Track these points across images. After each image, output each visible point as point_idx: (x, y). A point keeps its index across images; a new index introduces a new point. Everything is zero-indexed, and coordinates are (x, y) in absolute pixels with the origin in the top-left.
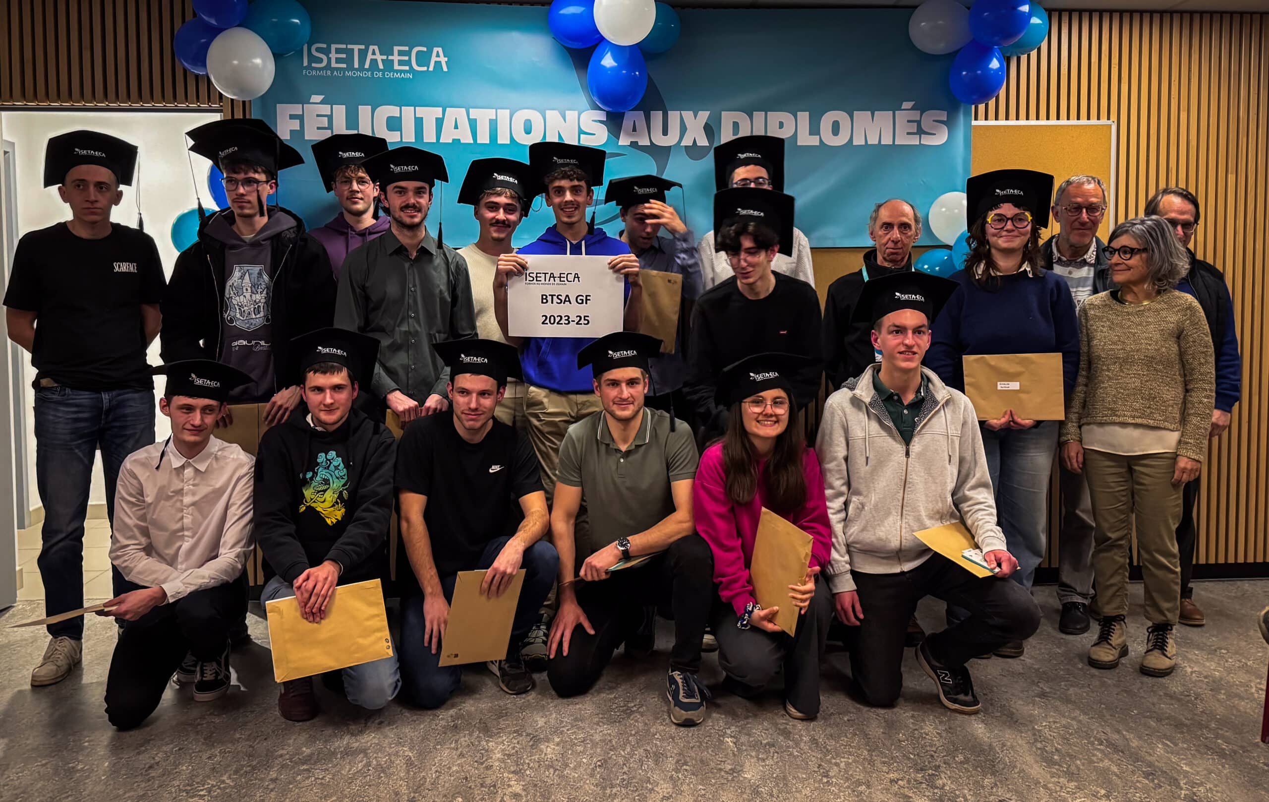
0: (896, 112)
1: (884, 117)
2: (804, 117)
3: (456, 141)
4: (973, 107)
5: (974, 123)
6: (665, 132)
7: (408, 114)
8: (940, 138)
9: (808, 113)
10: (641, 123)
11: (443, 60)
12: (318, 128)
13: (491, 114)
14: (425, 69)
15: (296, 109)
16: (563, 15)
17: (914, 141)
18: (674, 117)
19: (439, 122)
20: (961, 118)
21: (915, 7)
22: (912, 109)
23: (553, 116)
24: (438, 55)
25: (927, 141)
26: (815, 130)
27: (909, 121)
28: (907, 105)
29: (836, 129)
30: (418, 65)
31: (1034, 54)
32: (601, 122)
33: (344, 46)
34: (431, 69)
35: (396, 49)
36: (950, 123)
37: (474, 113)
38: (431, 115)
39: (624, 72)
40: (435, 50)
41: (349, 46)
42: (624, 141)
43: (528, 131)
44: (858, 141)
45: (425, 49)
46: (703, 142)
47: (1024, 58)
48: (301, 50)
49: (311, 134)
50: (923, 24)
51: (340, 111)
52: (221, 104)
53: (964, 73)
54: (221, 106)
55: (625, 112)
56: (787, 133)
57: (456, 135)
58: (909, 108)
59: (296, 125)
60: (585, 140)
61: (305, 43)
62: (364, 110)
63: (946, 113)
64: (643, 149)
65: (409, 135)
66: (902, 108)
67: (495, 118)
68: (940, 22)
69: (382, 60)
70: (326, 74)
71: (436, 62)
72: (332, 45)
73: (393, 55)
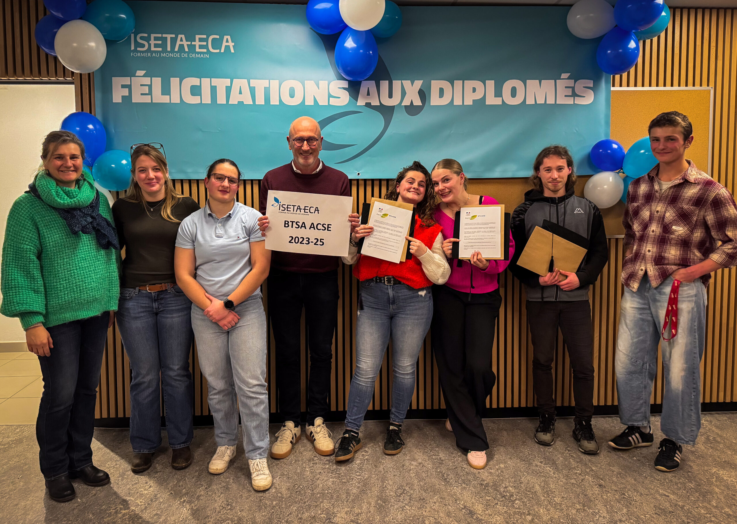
0: (557, 81)
1: (548, 84)
2: (491, 84)
3: (241, 103)
4: (612, 76)
5: (612, 89)
6: (390, 96)
7: (206, 83)
8: (588, 99)
9: (494, 81)
10: (373, 90)
11: (231, 44)
12: (142, 94)
13: (265, 83)
14: (218, 51)
15: (126, 81)
16: (317, 10)
17: (570, 101)
18: (397, 84)
19: (228, 90)
20: (603, 84)
21: (571, 5)
22: (569, 78)
23: (310, 85)
24: (227, 41)
25: (579, 101)
26: (498, 93)
27: (566, 87)
28: (564, 76)
29: (514, 92)
30: (213, 48)
31: (655, 39)
32: (344, 89)
33: (160, 35)
34: (222, 51)
35: (197, 37)
36: (595, 89)
37: (253, 83)
38: (221, 83)
39: (361, 51)
40: (226, 37)
41: (164, 35)
42: (361, 102)
43: (292, 96)
44: (530, 101)
45: (218, 37)
46: (418, 102)
47: (648, 42)
48: (130, 37)
49: (137, 99)
50: (578, 17)
51: (157, 82)
52: (73, 78)
53: (609, 52)
54: (73, 80)
55: (361, 81)
56: (478, 95)
57: (241, 98)
58: (567, 78)
59: (126, 92)
60: (333, 102)
61: (132, 33)
62: (174, 82)
63: (592, 81)
64: (375, 108)
65: (207, 99)
66: (561, 78)
67: (268, 86)
68: (591, 15)
69: (187, 45)
70: (147, 55)
71: (226, 46)
72: (152, 35)
73: (195, 41)
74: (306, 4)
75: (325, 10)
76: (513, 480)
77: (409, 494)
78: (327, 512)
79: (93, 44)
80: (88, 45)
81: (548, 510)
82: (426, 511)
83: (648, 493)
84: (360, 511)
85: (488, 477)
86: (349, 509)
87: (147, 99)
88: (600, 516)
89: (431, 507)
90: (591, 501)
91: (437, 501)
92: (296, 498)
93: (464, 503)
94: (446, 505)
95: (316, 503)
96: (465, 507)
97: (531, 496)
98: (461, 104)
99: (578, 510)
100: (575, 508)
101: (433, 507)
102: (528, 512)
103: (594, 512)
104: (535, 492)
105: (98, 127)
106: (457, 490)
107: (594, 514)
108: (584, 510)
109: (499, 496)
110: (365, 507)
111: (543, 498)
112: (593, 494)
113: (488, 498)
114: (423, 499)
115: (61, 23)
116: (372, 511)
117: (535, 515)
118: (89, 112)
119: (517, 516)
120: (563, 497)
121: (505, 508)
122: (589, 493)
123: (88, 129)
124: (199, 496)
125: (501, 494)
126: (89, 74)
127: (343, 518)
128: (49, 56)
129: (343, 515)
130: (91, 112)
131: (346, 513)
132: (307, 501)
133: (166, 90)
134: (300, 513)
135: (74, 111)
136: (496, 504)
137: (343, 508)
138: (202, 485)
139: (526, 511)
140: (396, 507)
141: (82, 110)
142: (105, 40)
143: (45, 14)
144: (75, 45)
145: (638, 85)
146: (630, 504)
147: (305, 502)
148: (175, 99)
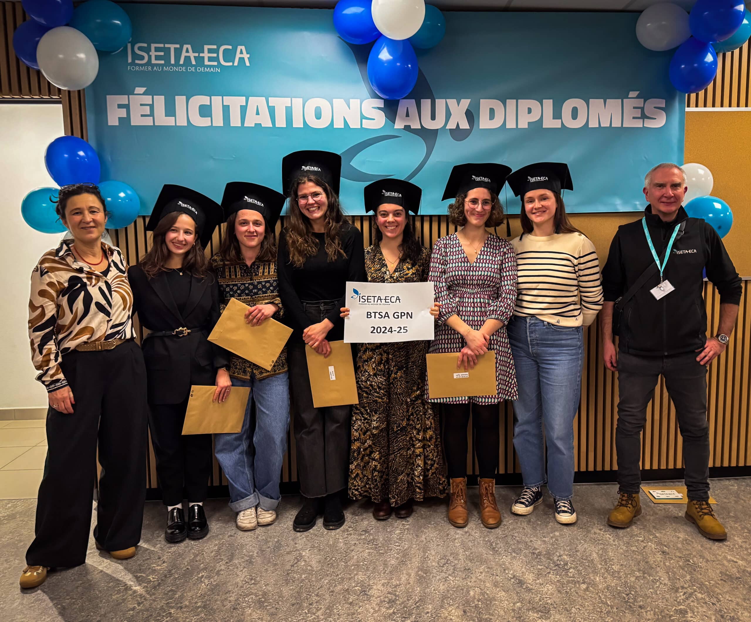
0: (624, 100)
1: (614, 104)
2: (548, 104)
3: (258, 125)
4: (687, 94)
5: (687, 109)
6: (433, 117)
7: (217, 102)
8: (660, 122)
9: (552, 100)
10: (413, 110)
11: (246, 56)
12: (142, 116)
13: (287, 102)
14: (231, 64)
15: (123, 99)
16: (346, 15)
17: (638, 124)
18: (440, 104)
19: (244, 109)
20: (677, 105)
21: (641, 12)
22: (637, 97)
23: (338, 103)
24: (241, 52)
25: (650, 124)
26: (557, 115)
27: (634, 108)
28: (633, 94)
29: (575, 114)
30: (225, 61)
31: (737, 52)
32: (379, 108)
33: (162, 45)
34: (236, 64)
35: (206, 47)
36: (667, 109)
37: (273, 101)
38: (236, 103)
39: (398, 64)
40: (239, 48)
41: (167, 46)
42: (399, 125)
43: (318, 116)
44: (594, 124)
45: (230, 47)
46: (465, 125)
47: (728, 54)
48: (126, 48)
49: (136, 121)
50: (649, 25)
51: (160, 101)
52: (61, 96)
53: (683, 66)
54: (61, 98)
55: (399, 100)
56: (535, 117)
57: (258, 120)
58: (635, 96)
59: (123, 113)
60: (367, 124)
61: (129, 42)
62: (180, 100)
63: (664, 101)
64: (415, 132)
65: (218, 122)
66: (629, 96)
67: (290, 105)
68: (664, 23)
69: (195, 57)
70: (147, 69)
71: (240, 58)
72: (152, 45)
73: (203, 52)
74: (333, 8)
75: (355, 15)
76: (569, 548)
77: (453, 564)
78: (362, 584)
79: (82, 56)
80: (77, 57)
81: (605, 578)
82: (471, 582)
83: (715, 559)
84: (398, 582)
85: (541, 545)
86: (386, 581)
87: (148, 121)
88: (661, 583)
89: (477, 577)
90: (653, 568)
91: (484, 570)
92: (328, 571)
93: (513, 573)
94: (493, 575)
95: (350, 575)
96: (514, 576)
97: (587, 564)
98: (515, 127)
99: (637, 578)
100: (634, 576)
101: (479, 577)
102: (583, 580)
103: (655, 579)
104: (592, 560)
105: (90, 154)
106: (506, 559)
107: (654, 581)
108: (644, 577)
109: (552, 565)
110: (404, 578)
111: (600, 566)
112: (655, 562)
113: (539, 567)
114: (468, 569)
115: (44, 30)
116: (412, 582)
117: (590, 584)
118: (80, 137)
119: (570, 585)
120: (622, 565)
121: (558, 577)
122: (651, 560)
123: (79, 156)
124: (218, 571)
125: (554, 563)
126: (79, 92)
127: (379, 590)
128: (31, 70)
129: (380, 587)
130: (82, 137)
131: (383, 585)
132: (340, 574)
133: (170, 111)
134: (332, 586)
135: (62, 134)
136: (548, 573)
137: (379, 580)
138: (222, 560)
139: (581, 580)
140: (438, 577)
141: (72, 134)
142: (97, 51)
143: (24, 19)
144: (61, 56)
145: (716, 104)
146: (695, 570)
147: (338, 575)
148: (182, 122)
